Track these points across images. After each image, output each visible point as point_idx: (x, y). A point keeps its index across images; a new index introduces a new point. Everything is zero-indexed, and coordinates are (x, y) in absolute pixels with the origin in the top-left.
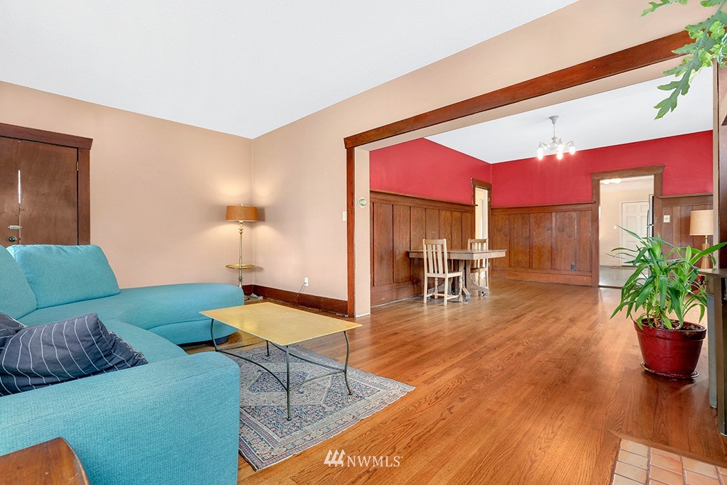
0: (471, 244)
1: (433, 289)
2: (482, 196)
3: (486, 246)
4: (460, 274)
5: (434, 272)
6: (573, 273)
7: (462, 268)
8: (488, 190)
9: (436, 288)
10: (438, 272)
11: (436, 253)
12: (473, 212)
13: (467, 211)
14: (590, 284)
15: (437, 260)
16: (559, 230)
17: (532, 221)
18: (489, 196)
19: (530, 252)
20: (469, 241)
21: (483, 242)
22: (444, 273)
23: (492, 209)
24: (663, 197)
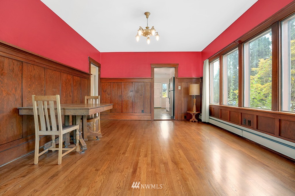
0: (87, 100)
1: (49, 143)
2: (94, 71)
3: (98, 101)
4: (77, 127)
5: (47, 129)
6: (143, 114)
7: (79, 121)
8: (99, 67)
9: (54, 141)
10: (51, 130)
11: (48, 109)
12: (89, 79)
13: (85, 78)
14: (150, 120)
15: (49, 116)
16: (136, 92)
17: (123, 87)
18: (99, 71)
19: (121, 104)
20: (86, 98)
21: (96, 98)
22: (58, 129)
23: (101, 79)
24: (178, 78)
